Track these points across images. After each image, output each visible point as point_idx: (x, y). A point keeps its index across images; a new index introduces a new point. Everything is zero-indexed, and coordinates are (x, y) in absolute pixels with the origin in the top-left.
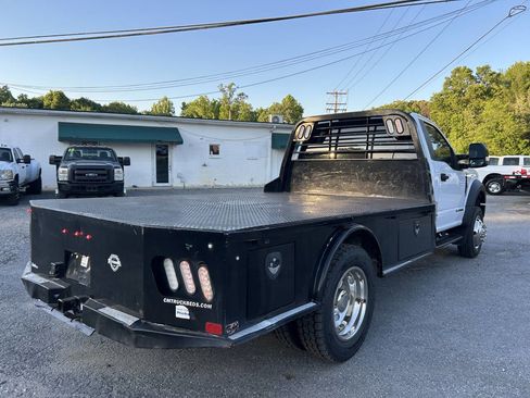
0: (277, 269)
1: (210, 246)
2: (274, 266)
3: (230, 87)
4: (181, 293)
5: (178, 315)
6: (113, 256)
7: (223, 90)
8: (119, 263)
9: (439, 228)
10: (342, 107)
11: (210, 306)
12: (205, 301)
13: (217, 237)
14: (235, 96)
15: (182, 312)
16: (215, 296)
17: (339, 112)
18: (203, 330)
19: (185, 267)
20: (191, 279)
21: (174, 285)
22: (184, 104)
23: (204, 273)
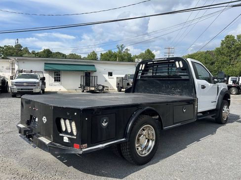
0: (106, 124)
1: (75, 114)
2: (105, 123)
3: (121, 46)
4: (66, 132)
5: (64, 141)
6: (44, 117)
7: (118, 48)
8: (46, 120)
9: (199, 110)
10: (172, 55)
11: (75, 137)
12: (74, 135)
13: (78, 110)
14: (124, 50)
15: (66, 139)
16: (77, 133)
17: (170, 57)
18: (73, 147)
19: (67, 121)
20: (69, 126)
21: (64, 129)
22: (101, 54)
23: (73, 124)
